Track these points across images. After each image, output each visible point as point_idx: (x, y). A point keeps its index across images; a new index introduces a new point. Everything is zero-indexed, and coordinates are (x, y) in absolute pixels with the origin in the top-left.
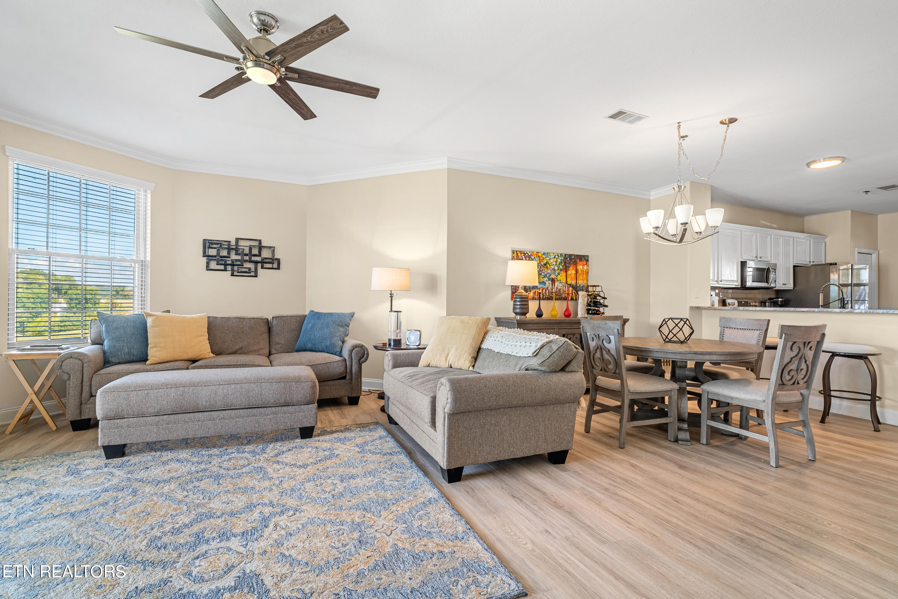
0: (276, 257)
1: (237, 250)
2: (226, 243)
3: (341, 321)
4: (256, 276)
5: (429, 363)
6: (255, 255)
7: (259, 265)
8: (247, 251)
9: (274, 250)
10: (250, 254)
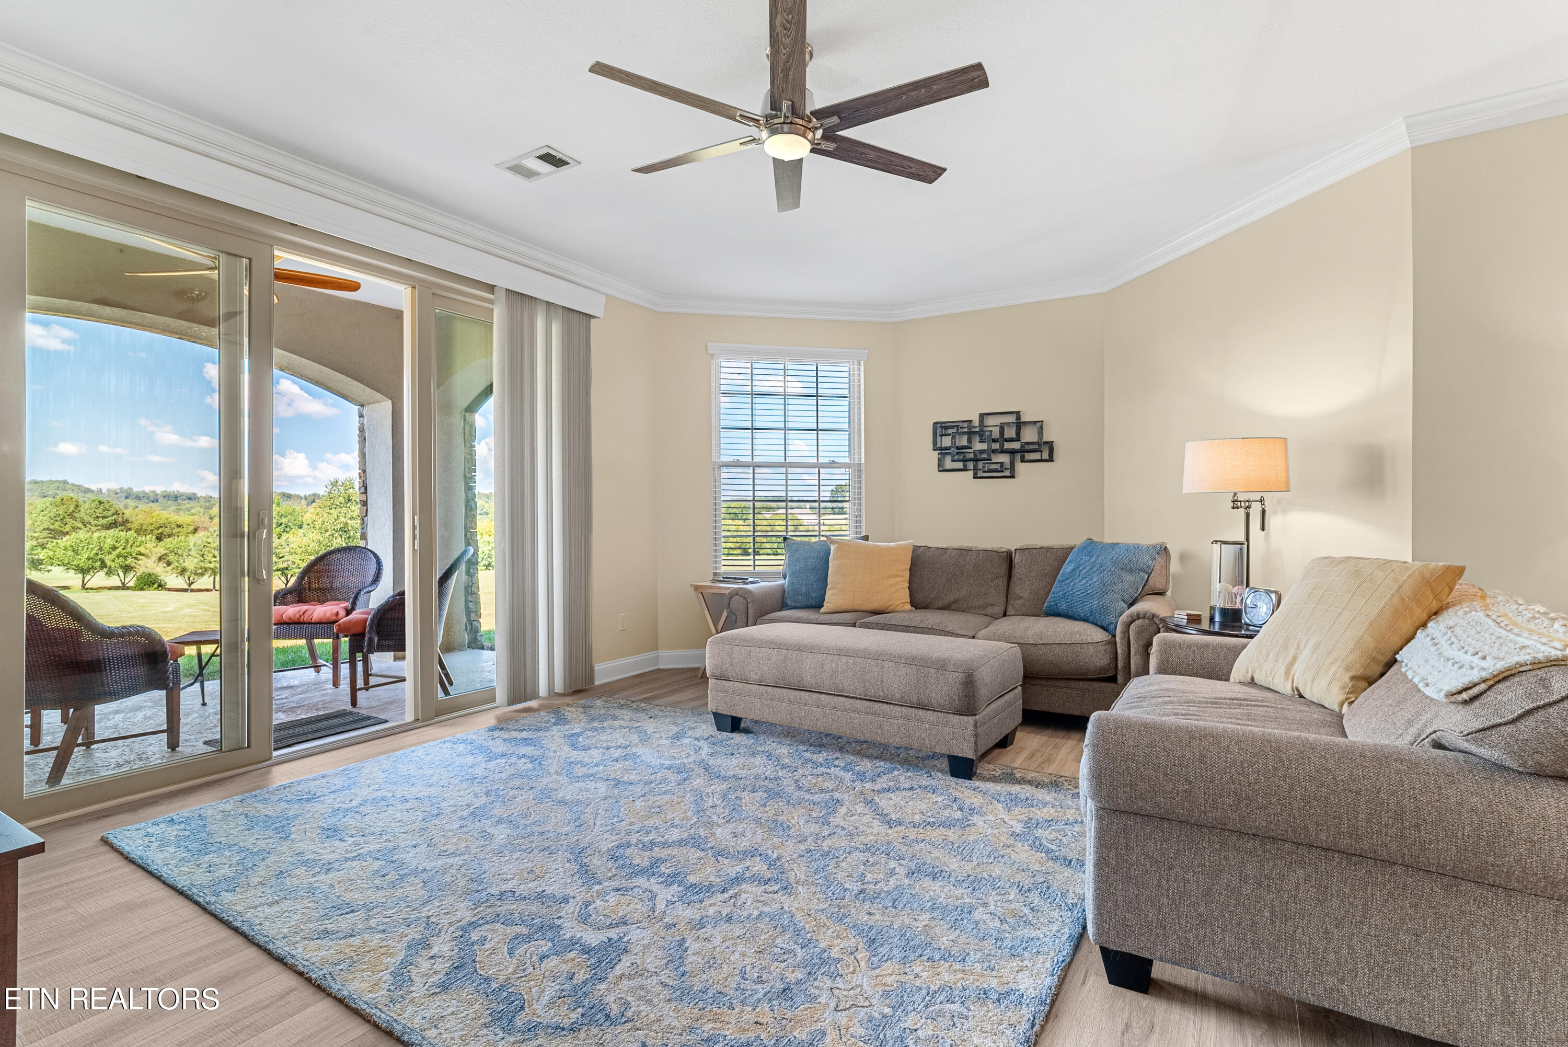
0: (1045, 439)
1: (981, 433)
2: (966, 425)
3: (1130, 561)
4: (1013, 477)
5: (1249, 675)
6: (1011, 440)
7: (1018, 456)
8: (996, 434)
9: (1041, 428)
10: (1003, 439)
